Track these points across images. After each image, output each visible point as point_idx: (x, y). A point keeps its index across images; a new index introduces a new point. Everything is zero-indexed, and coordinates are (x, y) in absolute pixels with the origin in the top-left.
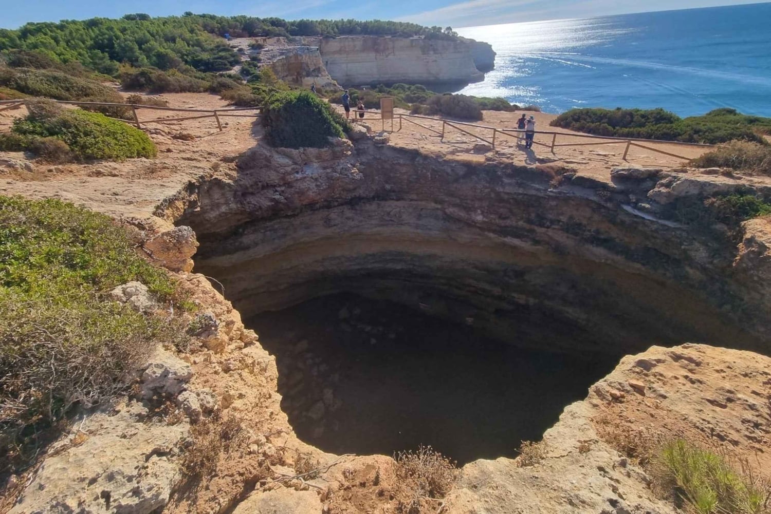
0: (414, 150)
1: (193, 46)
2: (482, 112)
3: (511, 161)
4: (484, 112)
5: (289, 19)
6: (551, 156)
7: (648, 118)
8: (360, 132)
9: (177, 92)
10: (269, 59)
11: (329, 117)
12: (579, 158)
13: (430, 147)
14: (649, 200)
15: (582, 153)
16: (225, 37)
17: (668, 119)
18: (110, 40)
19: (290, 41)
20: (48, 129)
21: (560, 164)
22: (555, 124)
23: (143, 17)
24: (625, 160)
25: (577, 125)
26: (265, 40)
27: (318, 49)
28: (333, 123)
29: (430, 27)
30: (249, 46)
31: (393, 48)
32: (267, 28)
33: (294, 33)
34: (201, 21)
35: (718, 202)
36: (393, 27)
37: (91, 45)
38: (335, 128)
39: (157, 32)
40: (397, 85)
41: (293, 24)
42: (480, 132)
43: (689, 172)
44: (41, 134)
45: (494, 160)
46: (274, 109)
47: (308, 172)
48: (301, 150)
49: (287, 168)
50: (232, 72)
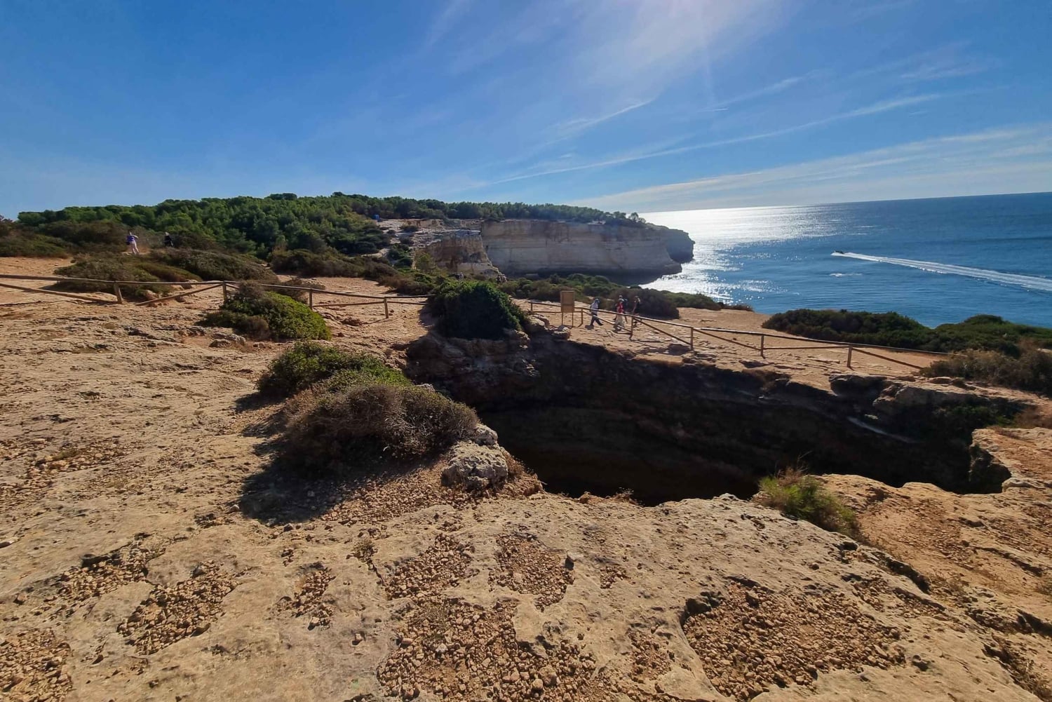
0: (599, 347)
1: (340, 226)
2: (678, 309)
3: (713, 364)
4: (681, 310)
5: (448, 201)
6: (760, 360)
7: (881, 323)
8: (538, 324)
9: (330, 276)
10: (422, 242)
11: (506, 308)
12: (794, 363)
13: (617, 344)
14: (875, 411)
15: (798, 358)
16: (374, 218)
17: (906, 325)
18: (251, 219)
19: (447, 224)
20: (253, 309)
21: (770, 368)
22: (768, 325)
23: (290, 197)
24: (850, 367)
25: (795, 327)
26: (419, 222)
27: (480, 233)
28: (510, 314)
29: (612, 213)
30: (401, 228)
31: (568, 234)
32: (422, 210)
33: (452, 216)
34: (351, 201)
35: (948, 413)
36: (567, 212)
37: (230, 223)
38: (512, 319)
39: (303, 212)
40: (574, 275)
41: (452, 206)
42: (676, 330)
43: (917, 381)
44: (247, 313)
45: (693, 362)
46: (450, 298)
47: (480, 365)
48: (475, 341)
49: (458, 359)
50: (378, 255)
